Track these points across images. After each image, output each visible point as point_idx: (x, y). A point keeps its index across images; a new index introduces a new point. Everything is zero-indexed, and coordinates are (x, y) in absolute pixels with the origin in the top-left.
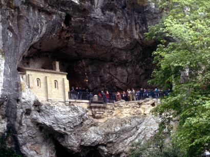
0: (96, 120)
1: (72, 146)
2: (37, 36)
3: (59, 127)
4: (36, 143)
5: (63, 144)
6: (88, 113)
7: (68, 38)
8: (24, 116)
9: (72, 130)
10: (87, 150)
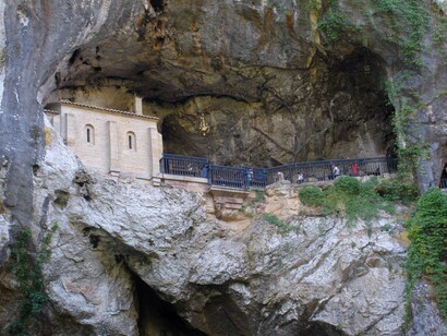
0: (223, 225)
1: (169, 284)
2: (88, 29)
3: (137, 237)
4: (85, 276)
5: (149, 280)
6: (204, 208)
7: (161, 40)
8: (51, 208)
9: (169, 245)
10: (206, 295)
